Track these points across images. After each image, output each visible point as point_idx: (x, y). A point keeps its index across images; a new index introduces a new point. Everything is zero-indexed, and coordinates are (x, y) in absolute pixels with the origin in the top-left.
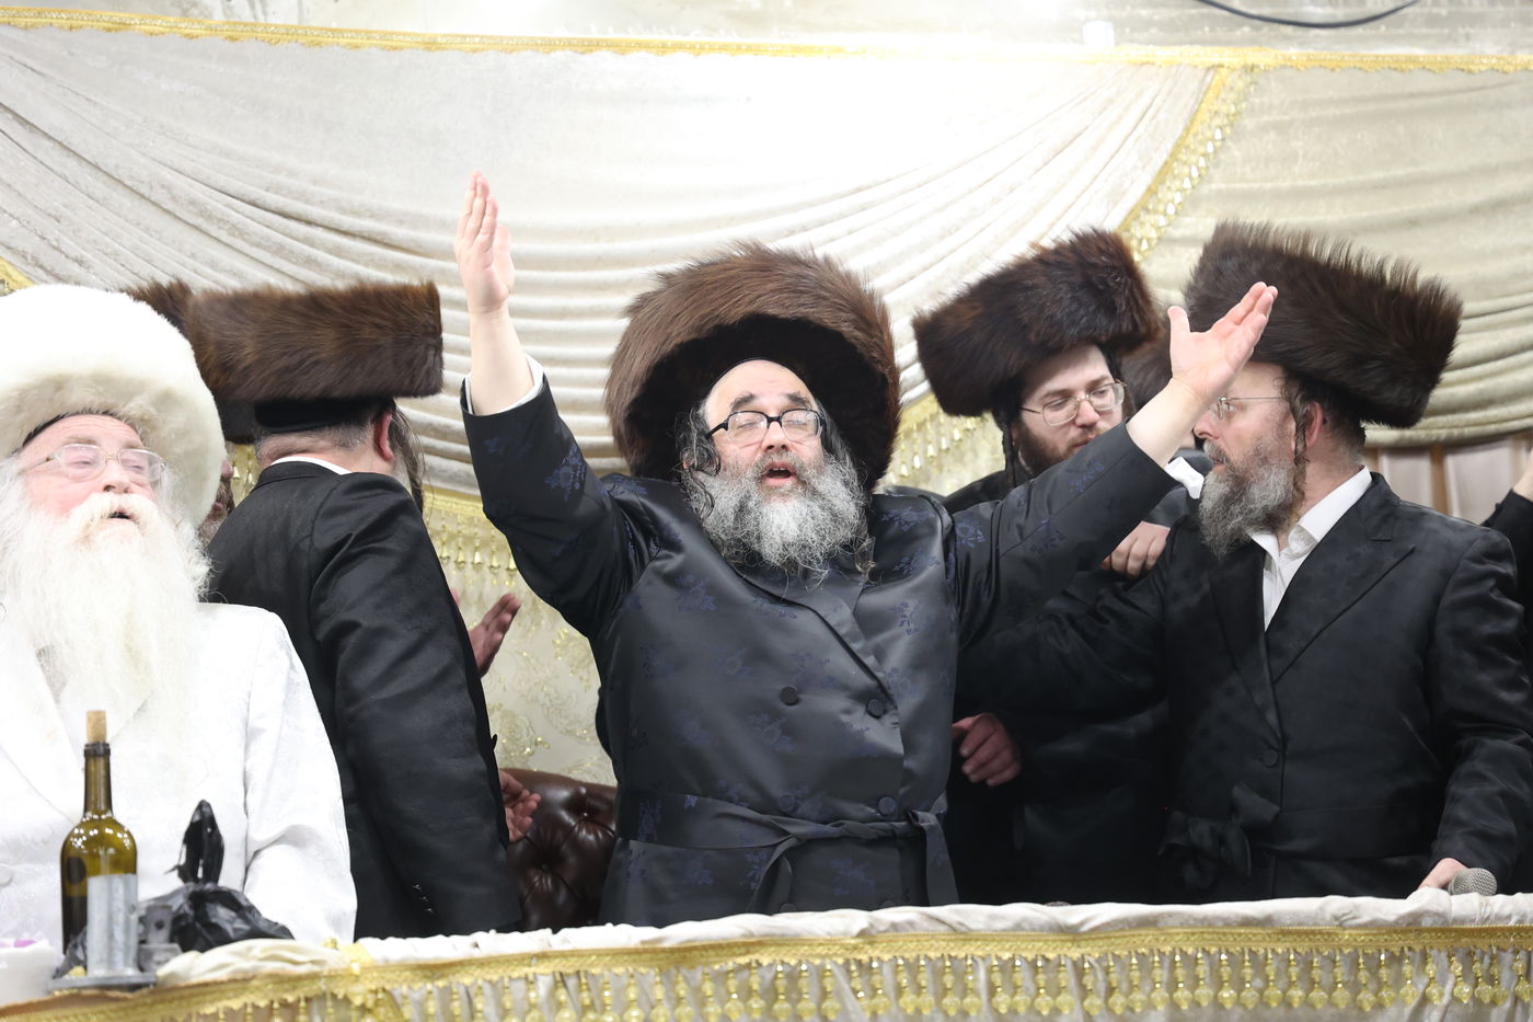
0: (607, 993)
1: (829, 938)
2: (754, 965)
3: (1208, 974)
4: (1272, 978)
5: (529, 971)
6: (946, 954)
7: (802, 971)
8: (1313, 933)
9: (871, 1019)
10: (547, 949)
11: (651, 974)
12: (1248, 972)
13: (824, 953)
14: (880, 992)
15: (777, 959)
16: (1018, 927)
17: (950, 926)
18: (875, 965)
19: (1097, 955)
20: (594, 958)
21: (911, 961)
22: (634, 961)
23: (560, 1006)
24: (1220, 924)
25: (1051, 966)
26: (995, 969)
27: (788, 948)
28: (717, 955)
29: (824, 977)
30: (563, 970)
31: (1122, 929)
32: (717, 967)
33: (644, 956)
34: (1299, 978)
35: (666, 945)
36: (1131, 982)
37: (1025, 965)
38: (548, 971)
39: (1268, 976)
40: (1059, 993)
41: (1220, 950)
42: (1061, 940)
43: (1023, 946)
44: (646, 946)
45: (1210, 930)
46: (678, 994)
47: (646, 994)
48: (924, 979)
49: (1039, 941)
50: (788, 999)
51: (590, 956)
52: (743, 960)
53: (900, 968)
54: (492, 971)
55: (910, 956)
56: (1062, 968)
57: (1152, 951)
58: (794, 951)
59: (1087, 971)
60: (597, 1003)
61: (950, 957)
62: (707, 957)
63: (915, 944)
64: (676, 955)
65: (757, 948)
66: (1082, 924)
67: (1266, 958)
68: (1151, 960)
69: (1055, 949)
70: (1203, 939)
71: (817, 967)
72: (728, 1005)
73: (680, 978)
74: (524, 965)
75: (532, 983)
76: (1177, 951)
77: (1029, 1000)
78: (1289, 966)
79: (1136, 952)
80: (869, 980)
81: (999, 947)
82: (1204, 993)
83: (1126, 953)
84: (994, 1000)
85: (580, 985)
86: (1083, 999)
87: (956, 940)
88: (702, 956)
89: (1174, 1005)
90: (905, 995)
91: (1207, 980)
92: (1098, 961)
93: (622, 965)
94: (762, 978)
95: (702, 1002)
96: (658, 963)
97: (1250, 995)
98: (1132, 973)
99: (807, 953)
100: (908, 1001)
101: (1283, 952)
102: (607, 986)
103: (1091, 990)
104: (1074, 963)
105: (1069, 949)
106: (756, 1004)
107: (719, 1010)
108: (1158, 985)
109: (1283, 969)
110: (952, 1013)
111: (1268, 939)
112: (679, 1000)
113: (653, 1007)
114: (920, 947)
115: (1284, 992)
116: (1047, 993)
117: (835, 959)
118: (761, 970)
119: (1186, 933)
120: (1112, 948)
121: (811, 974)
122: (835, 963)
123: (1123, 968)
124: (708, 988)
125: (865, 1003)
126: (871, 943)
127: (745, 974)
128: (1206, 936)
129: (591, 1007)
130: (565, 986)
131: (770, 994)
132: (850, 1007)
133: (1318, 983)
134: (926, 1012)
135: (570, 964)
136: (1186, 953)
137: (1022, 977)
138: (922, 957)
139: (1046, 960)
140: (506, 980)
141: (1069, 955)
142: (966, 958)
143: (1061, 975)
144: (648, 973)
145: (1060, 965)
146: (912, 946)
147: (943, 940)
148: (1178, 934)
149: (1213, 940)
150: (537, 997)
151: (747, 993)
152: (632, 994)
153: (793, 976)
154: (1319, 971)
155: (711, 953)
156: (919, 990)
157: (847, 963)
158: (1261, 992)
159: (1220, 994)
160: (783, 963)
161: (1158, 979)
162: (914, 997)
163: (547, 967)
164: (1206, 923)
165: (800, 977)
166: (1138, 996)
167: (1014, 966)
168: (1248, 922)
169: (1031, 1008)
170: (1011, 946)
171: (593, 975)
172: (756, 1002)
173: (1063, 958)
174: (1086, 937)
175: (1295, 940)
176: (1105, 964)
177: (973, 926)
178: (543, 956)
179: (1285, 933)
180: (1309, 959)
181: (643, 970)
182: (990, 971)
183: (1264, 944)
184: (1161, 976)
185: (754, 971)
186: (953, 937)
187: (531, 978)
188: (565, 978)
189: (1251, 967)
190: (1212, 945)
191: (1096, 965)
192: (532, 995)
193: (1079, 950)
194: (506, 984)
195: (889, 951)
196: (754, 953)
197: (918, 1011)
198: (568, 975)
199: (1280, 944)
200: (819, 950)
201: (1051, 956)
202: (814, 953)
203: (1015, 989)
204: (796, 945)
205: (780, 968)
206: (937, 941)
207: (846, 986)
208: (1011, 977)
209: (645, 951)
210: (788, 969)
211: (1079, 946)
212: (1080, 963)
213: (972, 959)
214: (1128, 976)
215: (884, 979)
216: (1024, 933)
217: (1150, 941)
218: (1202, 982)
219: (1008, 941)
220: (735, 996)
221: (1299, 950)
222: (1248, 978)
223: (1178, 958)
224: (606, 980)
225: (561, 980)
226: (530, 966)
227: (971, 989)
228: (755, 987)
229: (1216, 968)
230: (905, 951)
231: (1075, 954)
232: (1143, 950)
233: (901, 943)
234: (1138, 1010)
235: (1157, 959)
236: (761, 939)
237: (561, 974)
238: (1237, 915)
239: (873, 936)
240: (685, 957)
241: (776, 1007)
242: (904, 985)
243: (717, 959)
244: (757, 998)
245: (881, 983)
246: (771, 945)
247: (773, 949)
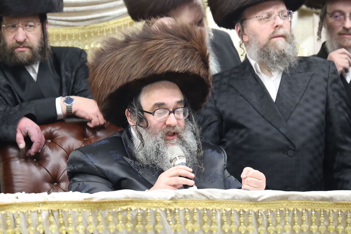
0: (70, 219)
1: (159, 200)
2: (129, 210)
3: (307, 219)
4: (331, 221)
5: (39, 209)
6: (205, 208)
7: (148, 213)
8: (348, 204)
9: (174, 232)
10: (46, 200)
11: (88, 212)
12: (322, 219)
13: (157, 206)
14: (178, 222)
15: (138, 207)
16: (234, 198)
17: (207, 197)
18: (177, 211)
19: (264, 210)
20: (65, 205)
21: (191, 210)
22: (81, 206)
23: (51, 223)
24: (312, 200)
25: (246, 214)
26: (224, 214)
27: (143, 204)
28: (114, 205)
29: (157, 215)
30: (52, 209)
31: (274, 200)
32: (114, 210)
33: (85, 205)
34: (342, 221)
35: (94, 200)
36: (277, 221)
37: (236, 213)
38: (47, 209)
39: (330, 221)
40: (248, 225)
41: (312, 209)
42: (250, 204)
43: (235, 206)
44: (86, 201)
45: (309, 202)
46: (98, 220)
47: (85, 220)
48: (196, 217)
49: (241, 204)
50: (142, 224)
51: (64, 204)
52: (125, 208)
53: (187, 213)
54: (23, 208)
55: (191, 208)
56: (250, 215)
57: (285, 209)
58: (145, 205)
59: (260, 216)
60: (66, 223)
61: (206, 209)
62: (111, 206)
63: (193, 203)
64: (98, 205)
65: (130, 203)
66: (259, 198)
67: (330, 213)
68: (285, 213)
69: (248, 207)
70: (306, 205)
71: (154, 212)
72: (119, 225)
73: (99, 214)
74: (37, 207)
75: (40, 214)
76: (295, 210)
77: (237, 227)
78: (338, 217)
79: (279, 210)
80: (174, 217)
81: (226, 206)
82: (305, 227)
83: (275, 210)
84: (223, 227)
85: (59, 215)
86: (258, 227)
87: (209, 203)
88: (108, 205)
89: (293, 231)
90: (188, 224)
91: (306, 222)
92: (264, 212)
93: (76, 208)
94: (132, 215)
95: (107, 223)
96: (90, 207)
97: (322, 228)
98: (277, 218)
99: (150, 206)
100: (189, 226)
101: (336, 211)
102: (70, 216)
103: (261, 224)
104: (255, 213)
105: (253, 207)
106: (129, 225)
107: (114, 227)
108: (287, 223)
109: (336, 218)
110: (206, 231)
111: (331, 206)
112: (98, 222)
113: (88, 225)
114: (195, 205)
115: (336, 227)
116: (244, 225)
117: (161, 208)
118: (131, 212)
119: (299, 203)
120: (270, 207)
121: (151, 214)
122: (161, 210)
123: (274, 216)
124: (110, 218)
125: (172, 226)
126: (176, 203)
127: (125, 213)
128: (307, 204)
129: (63, 224)
130: (53, 215)
131: (135, 221)
132: (166, 228)
133: (349, 224)
134: (196, 231)
135: (54, 207)
136: (298, 211)
137: (234, 218)
138: (195, 209)
139: (244, 212)
140: (29, 212)
141: (253, 210)
142: (213, 210)
143: (250, 218)
144: (87, 211)
145: (249, 214)
146: (191, 204)
147: (204, 203)
148: (296, 203)
149: (309, 205)
150: (42, 219)
151: (125, 221)
152: (80, 219)
153: (144, 215)
154: (350, 219)
155: (112, 204)
156: (194, 222)
157: (166, 210)
158: (327, 227)
159: (311, 227)
160: (140, 209)
161: (287, 221)
162: (191, 224)
163: (46, 207)
164: (307, 199)
165: (147, 215)
166: (279, 227)
167: (231, 214)
168: (323, 199)
169: (238, 230)
170: (230, 206)
171: (64, 211)
172: (129, 224)
173: (250, 211)
174: (260, 203)
175: (341, 207)
176: (267, 214)
177: (216, 197)
178: (44, 203)
179: (337, 204)
180: (346, 214)
181: (84, 210)
182: (222, 215)
183: (329, 208)
184: (289, 219)
185: (129, 212)
186: (208, 201)
187: (39, 211)
188: (53, 212)
189: (324, 217)
190: (309, 208)
191: (263, 214)
192: (40, 218)
193: (257, 208)
194: (29, 214)
195: (182, 206)
196: (129, 205)
197: (193, 230)
198: (54, 211)
199: (335, 208)
200: (155, 205)
201: (246, 210)
202: (153, 206)
203: (231, 223)
204: (146, 202)
205: (139, 211)
206: (202, 202)
207: (165, 219)
208: (230, 218)
209: (86, 203)
210: (142, 212)
211: (257, 207)
212: (257, 213)
213: (215, 210)
214: (276, 219)
215: (180, 217)
216: (236, 201)
217: (285, 206)
218: (304, 222)
219: (229, 204)
220: (121, 222)
221: (342, 211)
222: (322, 221)
223: (295, 212)
224: (70, 213)
225: (51, 213)
226: (39, 207)
227: (214, 222)
228: (129, 218)
229: (310, 217)
230: (189, 206)
231: (255, 210)
232: (282, 209)
233: (187, 203)
234: (279, 232)
235: (287, 212)
236: (132, 199)
237: (52, 211)
238: (319, 196)
239: (177, 200)
240: (101, 206)
241: (137, 226)
242: (188, 220)
243: (114, 207)
244: (130, 223)
245: (179, 218)
246: (136, 202)
247: (136, 204)
